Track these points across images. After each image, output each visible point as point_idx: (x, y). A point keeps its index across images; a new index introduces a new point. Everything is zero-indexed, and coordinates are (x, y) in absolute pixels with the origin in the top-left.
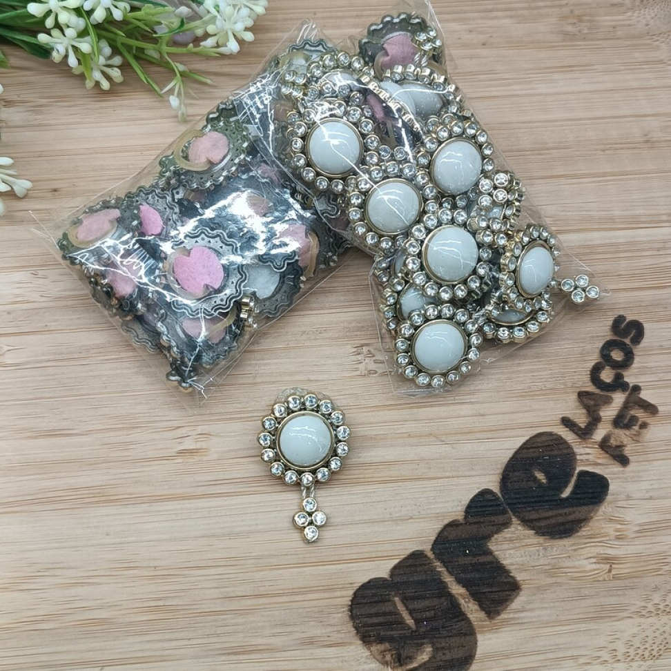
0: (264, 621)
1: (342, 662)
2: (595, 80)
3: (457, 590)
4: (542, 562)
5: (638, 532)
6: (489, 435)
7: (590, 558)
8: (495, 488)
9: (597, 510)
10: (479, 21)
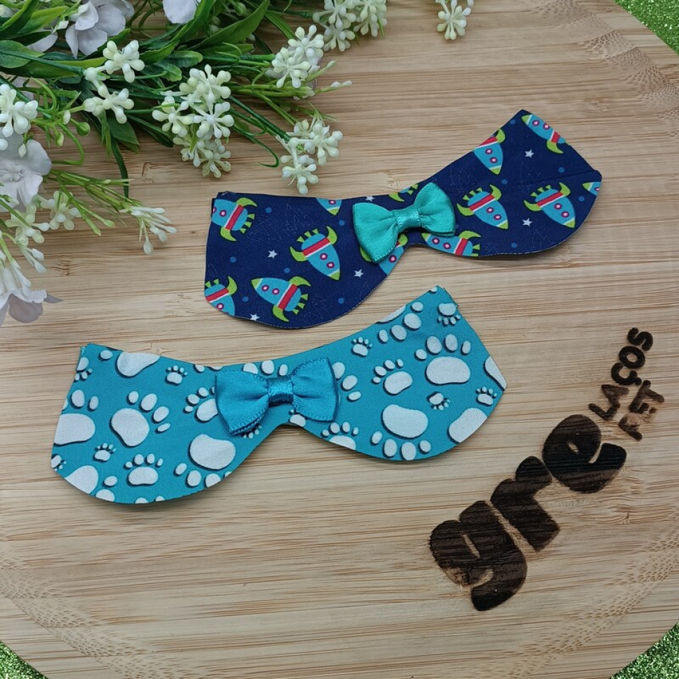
0: (366, 551)
1: (425, 581)
2: (613, 148)
3: (510, 529)
4: (575, 511)
5: (648, 489)
6: (534, 416)
7: (612, 507)
8: (539, 456)
9: (618, 473)
10: (521, 102)
